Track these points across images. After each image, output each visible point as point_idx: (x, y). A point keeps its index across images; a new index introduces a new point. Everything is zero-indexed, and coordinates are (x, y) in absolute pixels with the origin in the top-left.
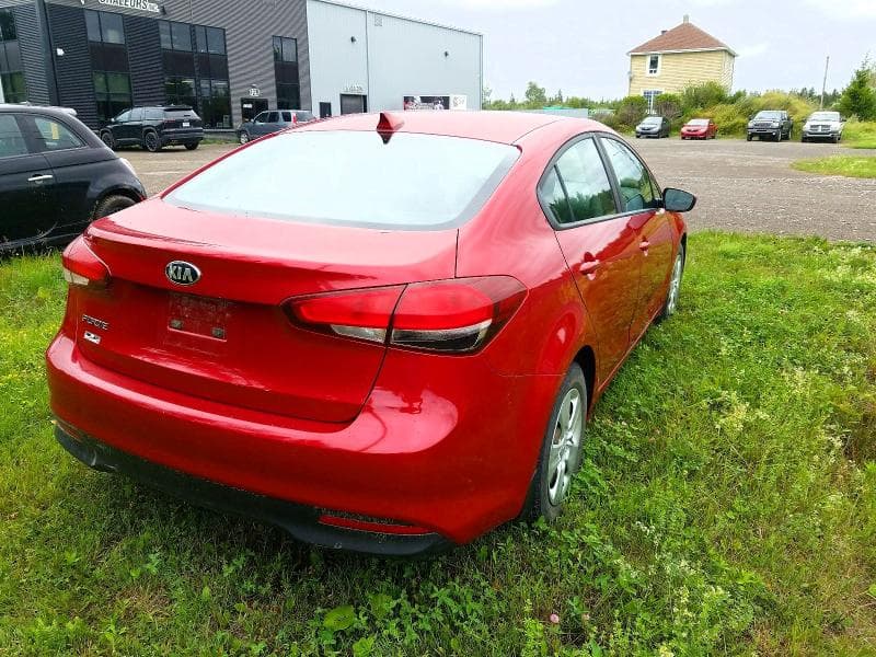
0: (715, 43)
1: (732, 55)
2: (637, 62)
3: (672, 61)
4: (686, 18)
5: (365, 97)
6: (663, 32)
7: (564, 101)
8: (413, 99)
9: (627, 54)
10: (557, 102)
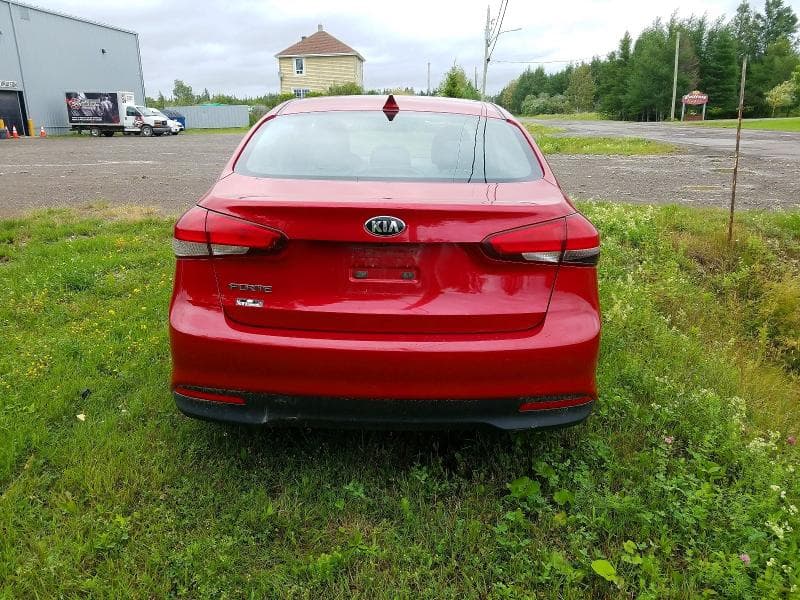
0: (346, 48)
1: (361, 60)
2: (286, 64)
3: (314, 63)
4: (320, 26)
5: (20, 93)
6: (303, 38)
7: (211, 97)
8: (76, 95)
9: (276, 56)
10: (205, 99)
